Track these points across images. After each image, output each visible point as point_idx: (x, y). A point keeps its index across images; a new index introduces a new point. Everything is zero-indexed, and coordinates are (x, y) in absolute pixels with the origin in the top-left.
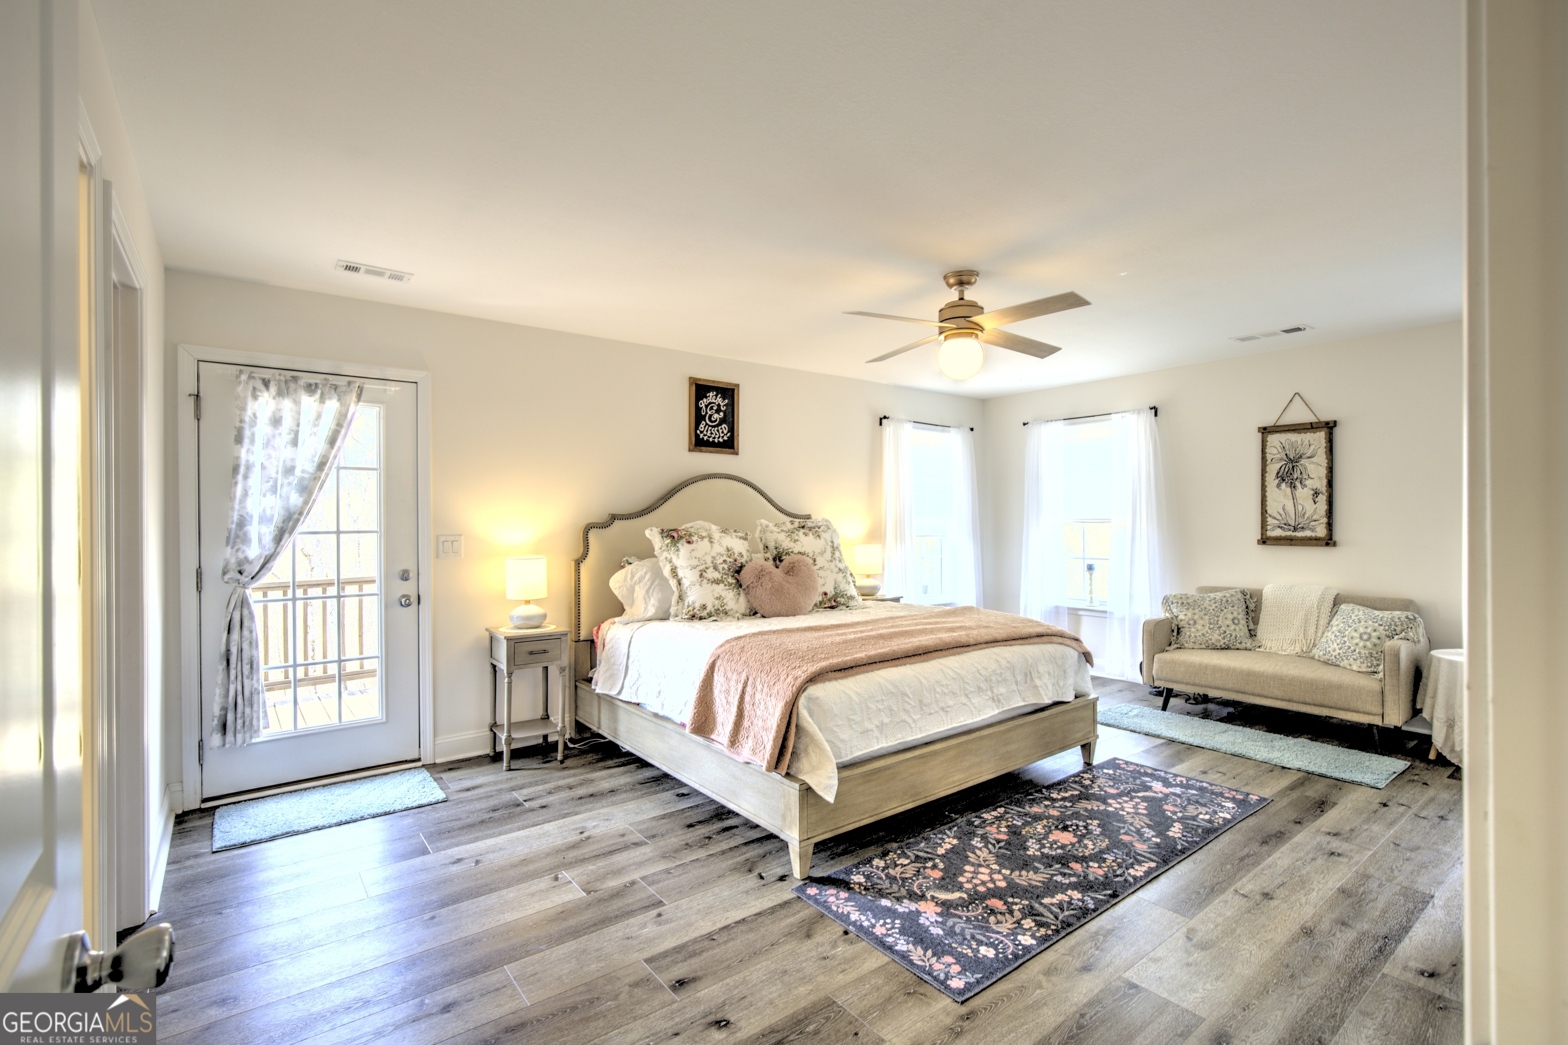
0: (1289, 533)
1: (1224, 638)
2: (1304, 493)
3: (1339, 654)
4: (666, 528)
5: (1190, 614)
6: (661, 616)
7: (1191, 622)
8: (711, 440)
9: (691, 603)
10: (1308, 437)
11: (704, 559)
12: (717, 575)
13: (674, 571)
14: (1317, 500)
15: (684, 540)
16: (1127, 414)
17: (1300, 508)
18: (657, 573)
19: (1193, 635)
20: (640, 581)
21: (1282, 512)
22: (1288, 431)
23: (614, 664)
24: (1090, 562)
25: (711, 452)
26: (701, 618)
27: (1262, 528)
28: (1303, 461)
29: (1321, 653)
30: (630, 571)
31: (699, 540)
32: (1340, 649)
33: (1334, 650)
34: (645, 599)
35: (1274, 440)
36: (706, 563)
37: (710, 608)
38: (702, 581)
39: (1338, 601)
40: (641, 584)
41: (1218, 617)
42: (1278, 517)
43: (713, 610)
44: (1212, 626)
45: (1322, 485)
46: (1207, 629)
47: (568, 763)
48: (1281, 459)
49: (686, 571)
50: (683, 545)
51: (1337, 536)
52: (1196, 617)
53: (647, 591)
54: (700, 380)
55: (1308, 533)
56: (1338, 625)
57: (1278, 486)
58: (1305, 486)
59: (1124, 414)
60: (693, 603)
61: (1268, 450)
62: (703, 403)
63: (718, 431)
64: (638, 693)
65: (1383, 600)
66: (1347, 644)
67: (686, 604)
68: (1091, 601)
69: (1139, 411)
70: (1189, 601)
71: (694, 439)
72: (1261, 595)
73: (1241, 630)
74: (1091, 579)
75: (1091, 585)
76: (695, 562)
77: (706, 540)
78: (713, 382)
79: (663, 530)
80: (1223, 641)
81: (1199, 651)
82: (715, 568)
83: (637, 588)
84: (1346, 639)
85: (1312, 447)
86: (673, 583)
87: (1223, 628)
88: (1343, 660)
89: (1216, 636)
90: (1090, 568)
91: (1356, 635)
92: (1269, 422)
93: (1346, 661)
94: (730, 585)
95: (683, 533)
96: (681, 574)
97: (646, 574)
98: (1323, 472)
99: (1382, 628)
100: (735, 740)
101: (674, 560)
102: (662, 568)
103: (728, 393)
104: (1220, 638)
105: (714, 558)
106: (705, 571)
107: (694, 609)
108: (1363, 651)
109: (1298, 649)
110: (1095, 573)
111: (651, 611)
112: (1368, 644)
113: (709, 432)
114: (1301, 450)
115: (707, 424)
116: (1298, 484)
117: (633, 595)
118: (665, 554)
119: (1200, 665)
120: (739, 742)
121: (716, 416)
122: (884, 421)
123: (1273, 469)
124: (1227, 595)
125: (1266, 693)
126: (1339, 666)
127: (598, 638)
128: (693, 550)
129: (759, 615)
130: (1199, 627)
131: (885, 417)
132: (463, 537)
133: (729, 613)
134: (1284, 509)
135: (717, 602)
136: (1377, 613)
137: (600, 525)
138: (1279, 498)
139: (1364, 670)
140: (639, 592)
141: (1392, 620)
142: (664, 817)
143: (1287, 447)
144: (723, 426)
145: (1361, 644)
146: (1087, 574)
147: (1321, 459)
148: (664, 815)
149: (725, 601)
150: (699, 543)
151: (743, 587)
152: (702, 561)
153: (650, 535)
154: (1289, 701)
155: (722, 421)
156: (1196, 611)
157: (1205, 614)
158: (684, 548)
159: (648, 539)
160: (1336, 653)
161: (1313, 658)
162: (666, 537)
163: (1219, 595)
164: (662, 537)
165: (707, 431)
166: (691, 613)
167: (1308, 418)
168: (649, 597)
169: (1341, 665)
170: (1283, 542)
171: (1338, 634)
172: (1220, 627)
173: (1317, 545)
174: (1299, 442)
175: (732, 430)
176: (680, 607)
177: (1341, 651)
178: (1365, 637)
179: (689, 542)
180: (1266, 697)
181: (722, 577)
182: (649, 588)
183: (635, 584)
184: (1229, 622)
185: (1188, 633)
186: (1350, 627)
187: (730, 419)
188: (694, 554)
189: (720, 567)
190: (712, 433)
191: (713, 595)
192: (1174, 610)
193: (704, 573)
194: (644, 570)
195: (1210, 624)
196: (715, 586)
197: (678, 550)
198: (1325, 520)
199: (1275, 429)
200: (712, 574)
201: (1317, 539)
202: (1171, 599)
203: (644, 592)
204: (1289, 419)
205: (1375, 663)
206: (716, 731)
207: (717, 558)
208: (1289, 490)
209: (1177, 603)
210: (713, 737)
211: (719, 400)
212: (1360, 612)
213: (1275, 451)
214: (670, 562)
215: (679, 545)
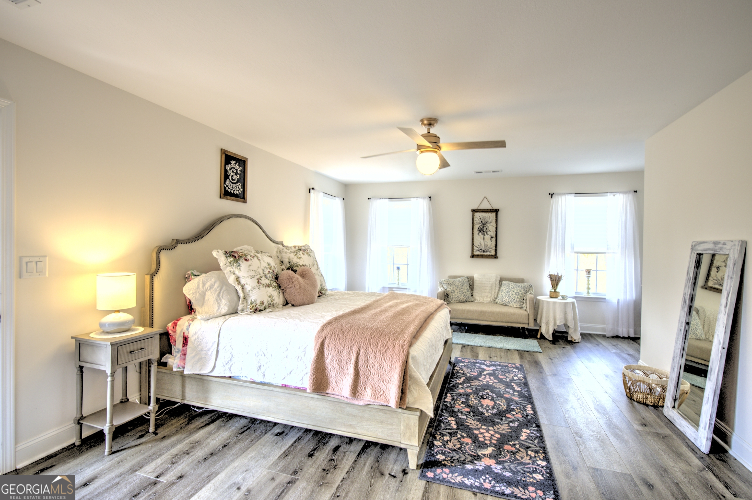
0: (482, 253)
1: (465, 298)
2: (487, 237)
3: (508, 301)
4: (228, 250)
5: (452, 288)
6: (231, 311)
7: (453, 292)
8: (232, 192)
9: (253, 301)
10: (489, 215)
11: (258, 271)
12: (267, 282)
13: (238, 280)
14: (492, 240)
15: (243, 259)
16: (418, 199)
17: (486, 243)
18: (224, 282)
19: (454, 297)
20: (211, 288)
21: (479, 245)
22: (483, 212)
23: (201, 350)
24: (398, 266)
25: (233, 200)
26: (260, 311)
27: (472, 251)
28: (487, 224)
29: (501, 301)
30: (201, 281)
31: (252, 258)
32: (509, 299)
33: (506, 300)
34: (217, 300)
35: (477, 215)
36: (260, 274)
37: (266, 303)
38: (259, 286)
39: (501, 280)
40: (212, 290)
41: (462, 289)
42: (478, 247)
43: (267, 304)
44: (460, 293)
45: (493, 234)
46: (459, 294)
47: (162, 432)
48: (480, 223)
49: (247, 279)
50: (242, 262)
51: (498, 255)
52: (454, 289)
53: (218, 295)
54: (227, 151)
55: (488, 253)
56: (505, 290)
57: (478, 234)
58: (488, 234)
59: (417, 199)
60: (255, 301)
61: (475, 219)
62: (228, 167)
63: (236, 186)
64: (231, 369)
65: (515, 279)
66: (511, 297)
67: (249, 302)
68: (398, 284)
69: (424, 198)
70: (451, 282)
71: (223, 190)
72: (474, 278)
73: (469, 294)
74: (398, 274)
75: (398, 276)
76: (253, 274)
77: (256, 258)
78: (235, 154)
79: (226, 252)
80: (464, 299)
81: (456, 304)
82: (266, 277)
83: (208, 293)
84: (510, 295)
85: (491, 219)
86: (239, 288)
87: (464, 293)
88: (510, 303)
89: (462, 297)
90: (398, 268)
91: (514, 293)
92: (475, 208)
93: (511, 304)
94: (275, 287)
95: (241, 254)
96: (243, 281)
97: (215, 283)
98: (495, 229)
99: (522, 290)
100: (355, 392)
101: (237, 272)
102: (228, 278)
103: (242, 162)
104: (464, 298)
105: (263, 270)
106: (260, 279)
107: (256, 304)
108: (517, 299)
109: (489, 300)
110: (400, 271)
111: (224, 309)
112: (519, 296)
113: (231, 187)
114: (487, 220)
115: (230, 181)
116: (485, 234)
117: (204, 299)
118: (229, 269)
119: (462, 310)
120: (358, 392)
121: (235, 177)
122: (311, 190)
123: (477, 227)
124: (463, 279)
125: (488, 319)
126: (508, 306)
127: (175, 332)
128: (250, 265)
129: (290, 305)
130: (456, 294)
131: (313, 189)
132: (47, 258)
133: (275, 305)
134: (480, 243)
135: (269, 299)
136: (519, 284)
137: (168, 248)
138: (479, 239)
139: (518, 306)
140: (210, 296)
141: (525, 286)
142: (286, 455)
143: (482, 218)
144: (239, 184)
145: (516, 297)
146: (397, 271)
147: (494, 224)
148: (284, 452)
149: (273, 298)
150: (253, 260)
151: (282, 288)
152: (257, 273)
153: (217, 255)
154: (496, 321)
155: (238, 181)
156: (454, 287)
157: (458, 288)
158: (244, 264)
159: (216, 258)
160: (507, 301)
161: (496, 303)
162: (229, 257)
163: (460, 279)
164: (226, 257)
165: (230, 186)
166: (255, 308)
167: (489, 207)
168: (220, 299)
169: (509, 305)
170: (480, 257)
171: (507, 293)
172: (463, 293)
173: (492, 258)
174: (486, 217)
175: (244, 187)
176: (245, 304)
177: (509, 300)
178: (517, 294)
179: (246, 260)
180: (488, 321)
181: (270, 282)
182: (219, 293)
183: (206, 290)
184: (466, 291)
185: (452, 297)
186: (511, 290)
187: (243, 180)
188: (251, 268)
189: (268, 275)
190: (233, 188)
191: (267, 295)
192: (445, 287)
193: (260, 281)
194: (213, 280)
195: (460, 292)
196: (267, 288)
197: (239, 266)
198: (494, 248)
199: (478, 211)
200: (265, 281)
201: (492, 256)
202: (443, 282)
203: (215, 296)
204: (483, 207)
205: (522, 303)
206: (331, 387)
207: (265, 270)
208: (482, 236)
209: (446, 283)
210: (329, 391)
211: (237, 167)
212: (512, 284)
213: (477, 220)
214: (234, 274)
215: (240, 262)
